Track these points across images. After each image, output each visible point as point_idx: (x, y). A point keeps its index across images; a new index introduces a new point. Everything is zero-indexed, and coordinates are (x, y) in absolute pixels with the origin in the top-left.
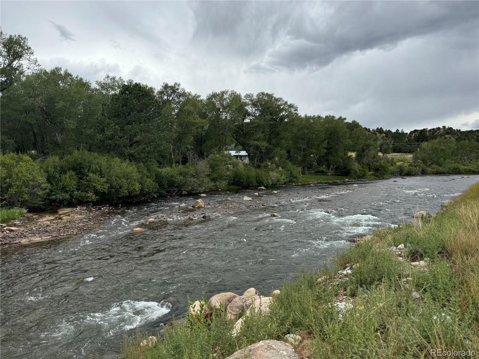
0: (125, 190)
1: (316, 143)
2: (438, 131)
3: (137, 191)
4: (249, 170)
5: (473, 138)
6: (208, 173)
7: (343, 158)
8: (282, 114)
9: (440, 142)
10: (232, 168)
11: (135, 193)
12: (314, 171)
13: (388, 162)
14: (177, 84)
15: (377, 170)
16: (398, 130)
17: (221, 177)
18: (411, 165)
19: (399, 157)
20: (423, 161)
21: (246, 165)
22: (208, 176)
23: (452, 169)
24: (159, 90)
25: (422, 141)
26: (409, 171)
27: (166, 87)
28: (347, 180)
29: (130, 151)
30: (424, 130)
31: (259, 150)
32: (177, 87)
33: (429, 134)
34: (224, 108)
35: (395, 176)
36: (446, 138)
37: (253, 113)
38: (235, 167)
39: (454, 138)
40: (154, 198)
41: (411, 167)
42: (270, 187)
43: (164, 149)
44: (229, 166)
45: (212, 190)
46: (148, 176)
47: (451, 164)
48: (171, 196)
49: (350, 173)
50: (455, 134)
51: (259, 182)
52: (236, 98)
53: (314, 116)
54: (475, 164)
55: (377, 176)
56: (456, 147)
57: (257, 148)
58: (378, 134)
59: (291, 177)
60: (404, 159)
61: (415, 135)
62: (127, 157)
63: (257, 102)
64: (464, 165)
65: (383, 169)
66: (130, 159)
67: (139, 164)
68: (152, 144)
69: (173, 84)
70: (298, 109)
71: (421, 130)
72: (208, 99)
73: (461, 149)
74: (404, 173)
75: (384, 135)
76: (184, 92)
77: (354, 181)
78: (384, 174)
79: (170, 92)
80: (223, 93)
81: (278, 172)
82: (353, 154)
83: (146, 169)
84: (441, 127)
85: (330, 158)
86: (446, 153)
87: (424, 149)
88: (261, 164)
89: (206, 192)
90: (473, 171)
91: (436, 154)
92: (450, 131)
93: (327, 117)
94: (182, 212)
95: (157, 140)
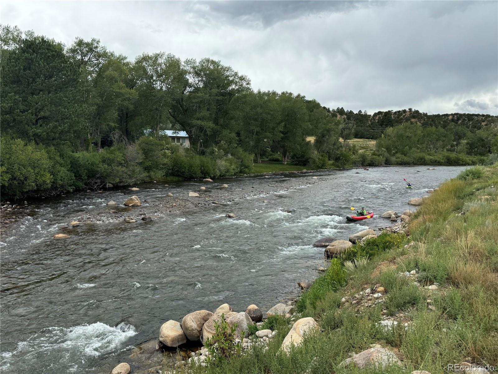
0: (32, 182)
1: (271, 125)
2: (404, 114)
3: (47, 184)
4: (192, 157)
5: (440, 123)
6: (141, 161)
7: (301, 144)
8: (231, 88)
9: (406, 128)
10: (170, 154)
11: (45, 186)
12: (267, 159)
13: (350, 150)
14: (95, 41)
15: (337, 159)
16: (360, 111)
17: (157, 166)
18: (374, 154)
19: (361, 143)
20: (387, 149)
21: (187, 150)
22: (141, 164)
23: (417, 159)
24: (71, 47)
25: (387, 126)
26: (372, 161)
27: (80, 43)
28: (305, 170)
29: (35, 130)
30: (389, 113)
31: (203, 132)
32: (95, 45)
33: (394, 117)
34: (159, 76)
35: (357, 166)
36: (412, 123)
37: (196, 84)
38: (175, 153)
39: (420, 122)
40: (68, 192)
41: (374, 157)
42: (218, 178)
43: (82, 129)
44: (167, 151)
45: (145, 182)
46: (62, 164)
47: (417, 154)
48: (92, 190)
49: (308, 162)
50: (422, 117)
51: (205, 172)
52: (173, 64)
53: (269, 92)
54: (440, 154)
55: (338, 167)
56: (422, 134)
57: (201, 129)
58: (339, 116)
59: (242, 166)
60: (367, 147)
61: (379, 117)
62: (31, 138)
63: (201, 71)
64: (429, 155)
65: (344, 158)
66: (36, 141)
67: (49, 148)
68: (66, 121)
69: (90, 41)
70: (251, 82)
71: (386, 112)
72: (137, 63)
73: (427, 137)
74: (366, 163)
75: (345, 116)
76: (105, 52)
77: (313, 172)
78: (345, 164)
79: (85, 50)
80: (157, 56)
81: (227, 160)
82: (311, 139)
83: (59, 154)
84: (407, 110)
85: (287, 144)
86: (412, 141)
87: (389, 136)
88: (206, 150)
89: (137, 184)
90: (439, 162)
91: (402, 141)
92: (416, 115)
93: (283, 93)
94: (114, 212)
95: (73, 116)
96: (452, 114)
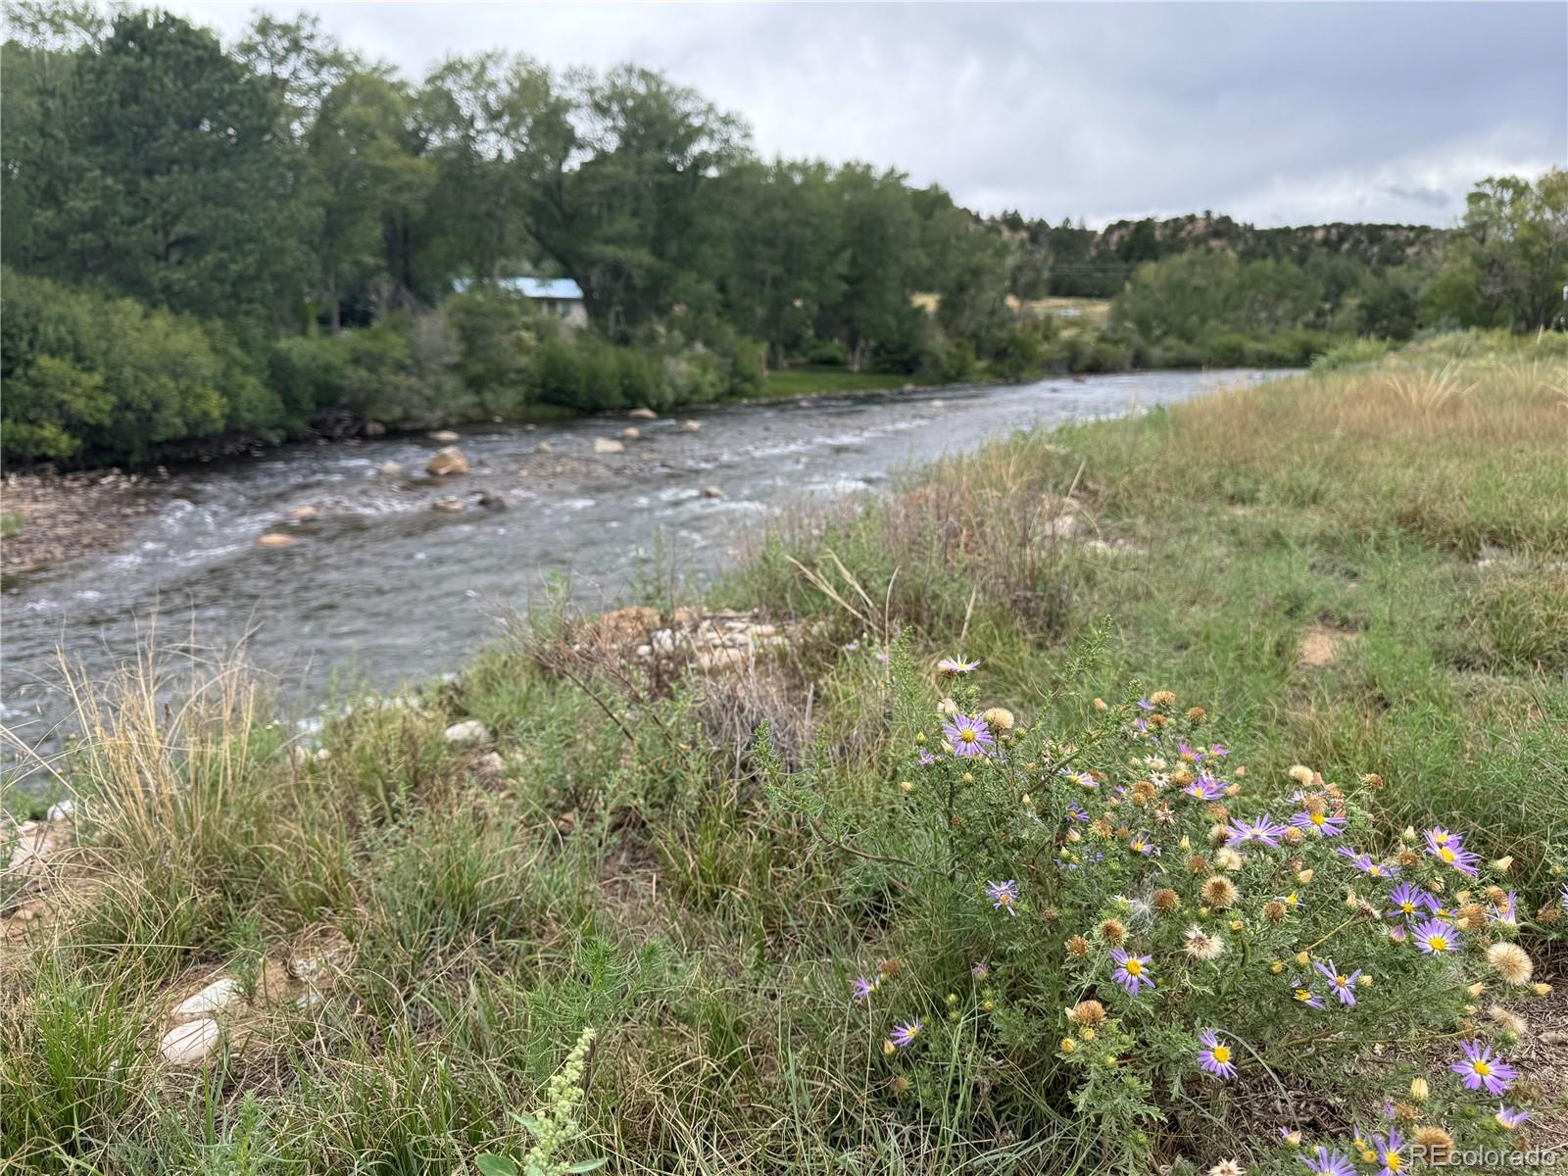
0: (175, 416)
1: (814, 258)
2: (1191, 228)
3: (214, 422)
4: (594, 353)
5: (1288, 251)
6: (456, 360)
7: (898, 313)
8: (698, 149)
9: (1192, 264)
10: (533, 343)
12: (805, 360)
13: (1036, 328)
14: (306, 18)
15: (1000, 354)
16: (1067, 221)
18: (1103, 339)
19: (1068, 310)
20: (1139, 324)
21: (580, 332)
23: (1221, 349)
24: (240, 37)
25: (1140, 259)
26: (1097, 360)
27: (265, 27)
28: (909, 387)
29: (167, 273)
30: (1148, 224)
31: (622, 280)
32: (307, 29)
33: (1161, 235)
34: (493, 116)
35: (1056, 373)
36: (1210, 251)
37: (599, 141)
38: (547, 340)
39: (1234, 249)
40: (269, 444)
41: (1103, 346)
42: (670, 408)
44: (525, 334)
45: (473, 419)
46: (247, 367)
47: (1221, 336)
48: (330, 439)
49: (919, 363)
50: (1239, 237)
51: (632, 391)
52: (532, 86)
53: (806, 161)
54: (1286, 335)
55: (1001, 375)
56: (1237, 281)
57: (616, 270)
58: (1006, 234)
59: (734, 376)
60: (1084, 320)
61: (1122, 237)
62: (159, 296)
63: (609, 99)
64: (1256, 338)
65: (1018, 352)
66: (171, 306)
67: (209, 325)
68: (247, 247)
69: (291, 18)
71: (1139, 223)
72: (431, 80)
73: (1251, 288)
74: (1081, 364)
75: (1025, 235)
76: (335, 50)
78: (1021, 369)
79: (280, 46)
80: (485, 61)
81: (694, 358)
82: (929, 302)
83: (236, 339)
84: (1198, 216)
85: (860, 312)
86: (1209, 300)
87: (1145, 286)
88: (633, 330)
89: (451, 422)
90: (1279, 359)
91: (1180, 302)
92: (1223, 228)
93: (848, 165)
95: (267, 234)
96: (1325, 227)
